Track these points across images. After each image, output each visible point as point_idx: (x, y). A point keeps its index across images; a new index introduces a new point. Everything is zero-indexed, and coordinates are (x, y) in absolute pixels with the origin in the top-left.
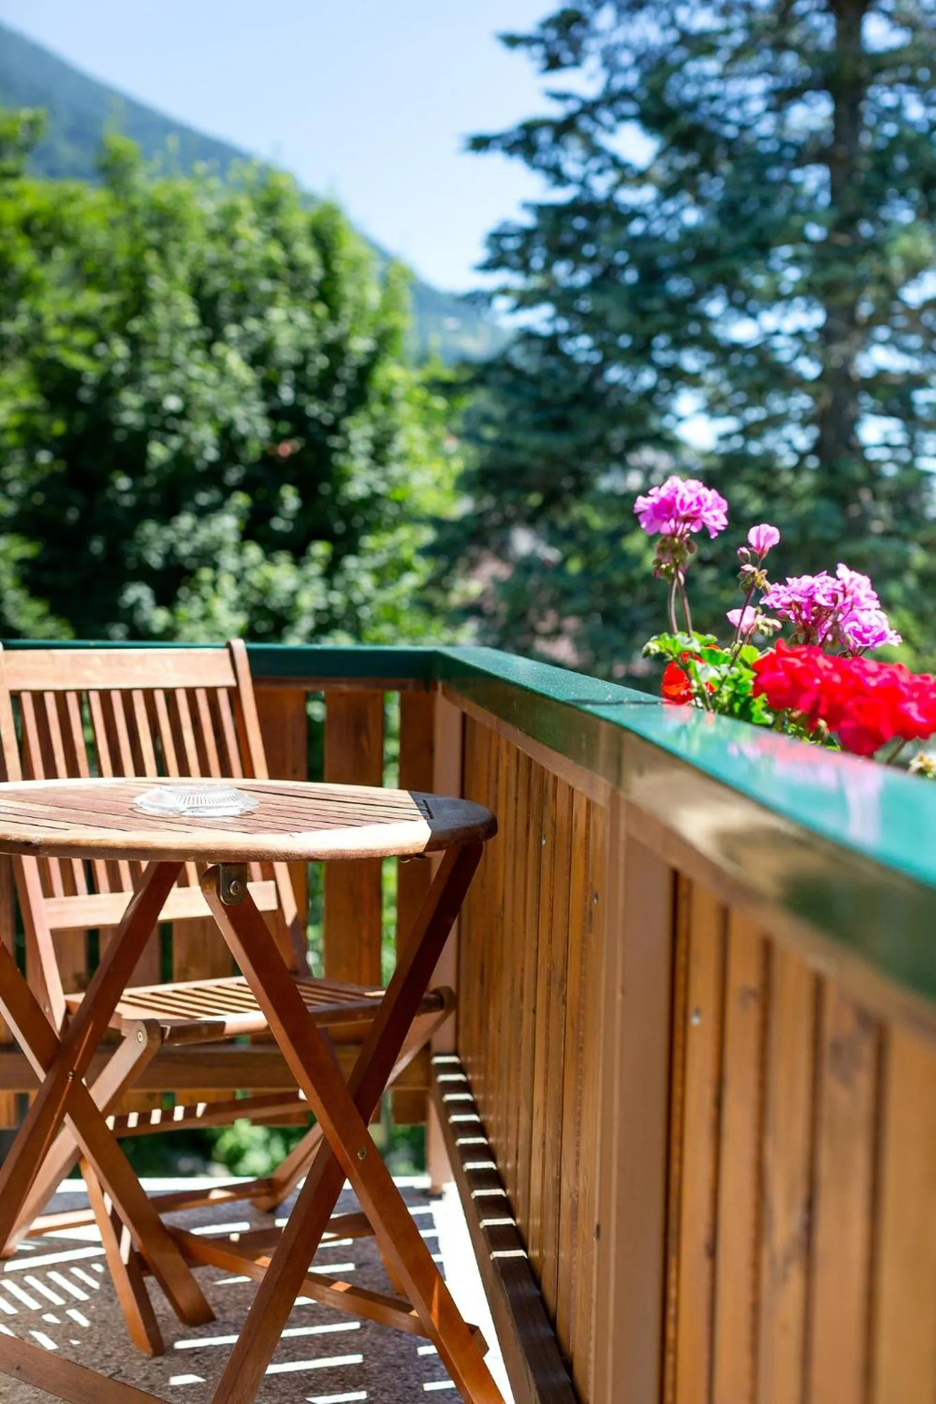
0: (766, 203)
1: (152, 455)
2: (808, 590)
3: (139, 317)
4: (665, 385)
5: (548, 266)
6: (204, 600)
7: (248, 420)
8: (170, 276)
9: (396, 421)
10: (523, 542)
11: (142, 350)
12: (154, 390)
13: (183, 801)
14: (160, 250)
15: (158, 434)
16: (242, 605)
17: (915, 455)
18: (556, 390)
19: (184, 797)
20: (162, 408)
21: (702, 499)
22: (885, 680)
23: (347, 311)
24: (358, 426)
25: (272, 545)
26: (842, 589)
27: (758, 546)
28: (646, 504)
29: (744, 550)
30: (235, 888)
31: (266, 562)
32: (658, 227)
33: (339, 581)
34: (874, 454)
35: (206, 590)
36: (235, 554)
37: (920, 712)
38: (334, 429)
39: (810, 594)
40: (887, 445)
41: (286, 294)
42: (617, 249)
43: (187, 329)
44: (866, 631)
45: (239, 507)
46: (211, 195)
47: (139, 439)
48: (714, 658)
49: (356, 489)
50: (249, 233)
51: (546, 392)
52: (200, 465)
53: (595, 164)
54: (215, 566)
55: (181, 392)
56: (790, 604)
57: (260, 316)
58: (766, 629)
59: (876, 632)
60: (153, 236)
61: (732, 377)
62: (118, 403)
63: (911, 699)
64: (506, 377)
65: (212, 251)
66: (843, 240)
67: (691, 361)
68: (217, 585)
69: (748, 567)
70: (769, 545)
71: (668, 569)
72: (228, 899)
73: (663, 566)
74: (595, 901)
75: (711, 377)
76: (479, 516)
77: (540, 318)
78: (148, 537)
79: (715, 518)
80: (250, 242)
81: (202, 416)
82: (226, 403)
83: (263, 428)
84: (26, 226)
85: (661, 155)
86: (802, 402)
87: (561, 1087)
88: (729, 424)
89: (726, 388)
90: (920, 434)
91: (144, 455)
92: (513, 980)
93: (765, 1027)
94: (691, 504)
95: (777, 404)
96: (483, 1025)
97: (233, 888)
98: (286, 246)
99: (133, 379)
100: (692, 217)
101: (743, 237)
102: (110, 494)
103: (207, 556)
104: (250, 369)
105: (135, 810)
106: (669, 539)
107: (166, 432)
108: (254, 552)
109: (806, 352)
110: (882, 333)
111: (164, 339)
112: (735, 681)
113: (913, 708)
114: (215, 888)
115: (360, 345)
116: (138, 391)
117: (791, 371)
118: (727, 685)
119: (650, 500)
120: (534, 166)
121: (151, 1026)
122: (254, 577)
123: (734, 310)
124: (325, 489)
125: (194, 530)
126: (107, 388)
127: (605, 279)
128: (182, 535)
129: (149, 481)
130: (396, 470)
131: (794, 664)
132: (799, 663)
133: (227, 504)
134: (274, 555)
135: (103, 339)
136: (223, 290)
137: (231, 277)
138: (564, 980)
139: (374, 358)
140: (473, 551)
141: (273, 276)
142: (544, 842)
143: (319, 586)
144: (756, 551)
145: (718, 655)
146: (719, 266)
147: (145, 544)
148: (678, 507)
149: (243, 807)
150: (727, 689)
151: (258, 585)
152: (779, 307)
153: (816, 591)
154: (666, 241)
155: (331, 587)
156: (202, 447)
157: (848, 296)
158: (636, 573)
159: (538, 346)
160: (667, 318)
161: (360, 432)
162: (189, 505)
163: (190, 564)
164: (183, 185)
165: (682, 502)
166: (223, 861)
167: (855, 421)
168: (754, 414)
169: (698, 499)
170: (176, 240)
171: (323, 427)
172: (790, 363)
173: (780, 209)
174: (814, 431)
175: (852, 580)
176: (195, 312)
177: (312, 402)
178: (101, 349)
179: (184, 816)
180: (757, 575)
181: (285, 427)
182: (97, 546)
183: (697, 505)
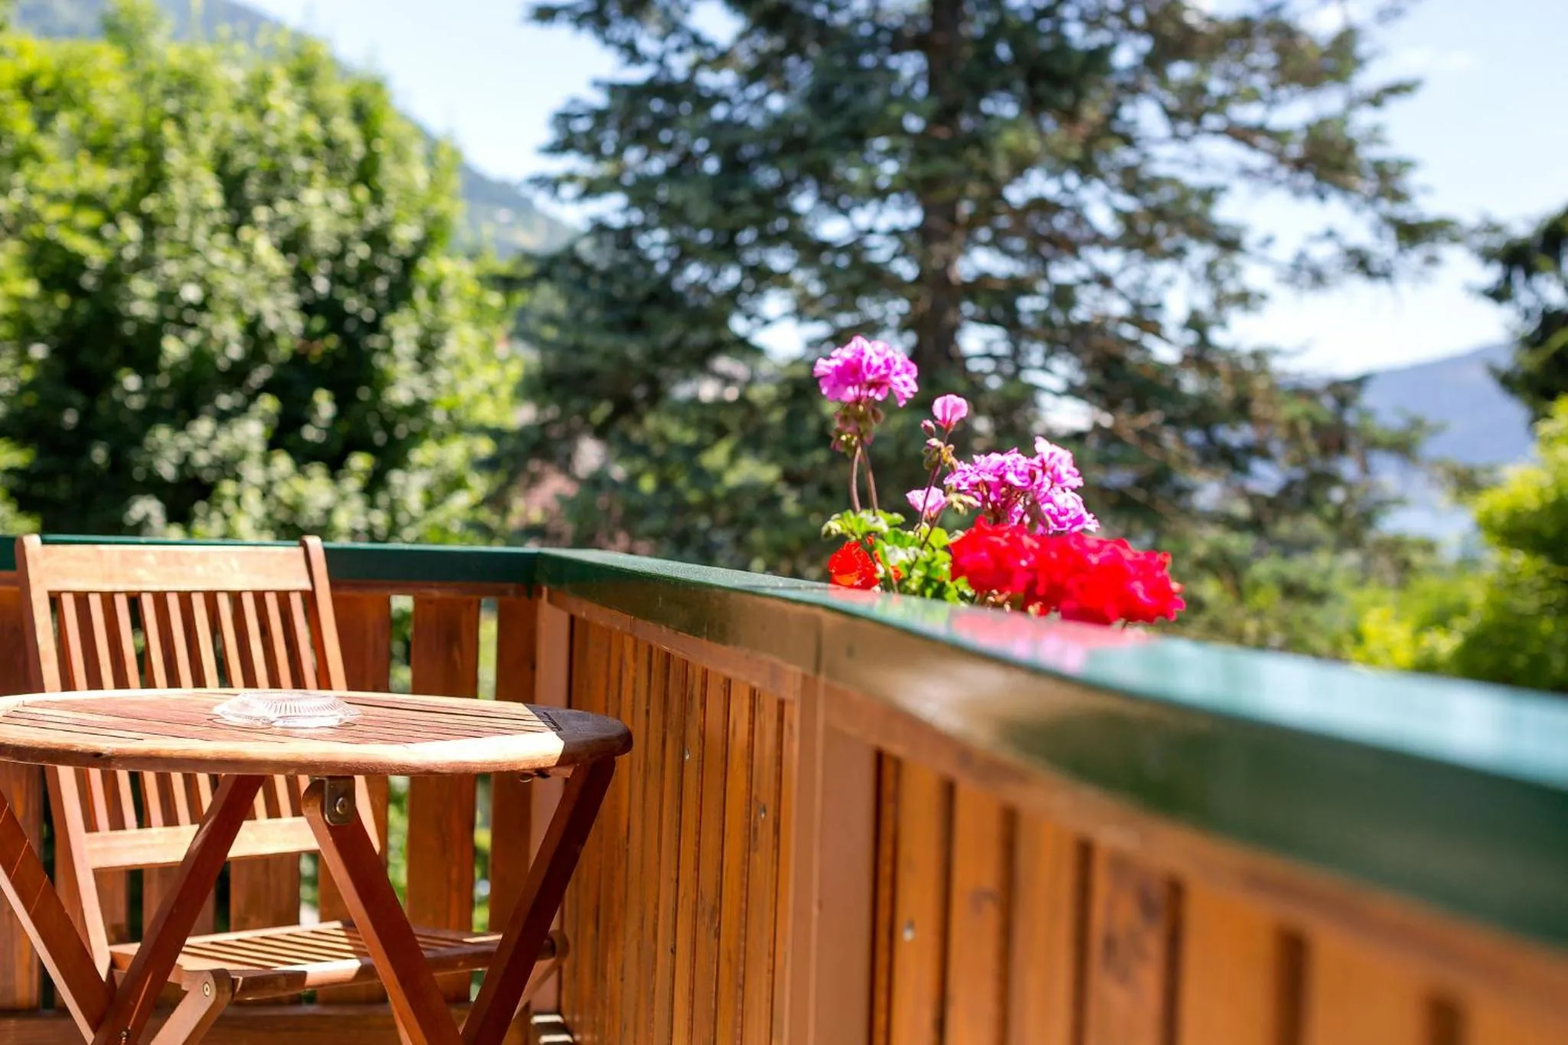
0: (861, 89)
1: (167, 352)
2: (998, 469)
3: (154, 194)
4: (749, 284)
5: (620, 151)
6: (226, 517)
7: (278, 314)
8: (191, 150)
9: (446, 319)
10: (590, 454)
11: (156, 232)
12: (169, 278)
13: (274, 708)
14: (179, 120)
15: (173, 327)
16: (268, 523)
17: (1019, 368)
18: (629, 288)
19: (275, 705)
20: (180, 298)
21: (891, 362)
22: (1107, 557)
23: (391, 195)
24: (404, 325)
25: (304, 456)
26: (1040, 465)
27: (944, 419)
28: (829, 367)
29: (929, 423)
30: (342, 806)
31: (297, 474)
32: (741, 113)
33: (382, 499)
34: (974, 366)
35: (229, 506)
36: (261, 465)
37: (1145, 593)
38: (375, 327)
39: (1000, 472)
40: (989, 355)
41: (323, 174)
42: (697, 135)
43: (208, 211)
44: (1061, 514)
45: (265, 411)
46: (236, 61)
47: (152, 333)
48: (898, 540)
49: (400, 395)
50: (283, 104)
51: (618, 290)
52: (222, 363)
53: (673, 42)
54: (238, 478)
55: (201, 280)
56: (977, 485)
57: (293, 198)
58: (961, 507)
59: (1072, 515)
60: (171, 105)
61: (825, 277)
62: (128, 291)
63: (1136, 578)
64: (575, 273)
65: (238, 123)
66: (943, 133)
67: (779, 260)
68: (241, 500)
69: (934, 442)
70: (956, 418)
71: (848, 441)
72: (333, 819)
73: (844, 438)
74: (763, 815)
75: (799, 276)
76: (544, 426)
77: (612, 208)
78: (159, 444)
79: (905, 384)
80: (283, 114)
81: (226, 309)
82: (252, 295)
83: (295, 323)
84: (26, 88)
85: (743, 36)
86: (898, 307)
87: (712, 1032)
88: (820, 330)
89: (816, 289)
90: (1024, 345)
91: (156, 351)
92: (642, 920)
93: (1006, 933)
94: (879, 367)
95: (872, 309)
96: (599, 973)
97: (339, 805)
98: (324, 121)
99: (145, 264)
100: (777, 103)
101: (837, 125)
102: (116, 395)
103: (228, 467)
104: (281, 256)
105: (215, 720)
106: (852, 406)
107: (183, 325)
108: (283, 463)
109: (903, 253)
110: (984, 234)
111: (183, 221)
112: (928, 564)
113: (1138, 587)
114: (319, 806)
115: (406, 234)
116: (151, 279)
117: (889, 272)
118: (918, 569)
119: (833, 363)
120: (607, 42)
121: (220, 977)
122: (283, 492)
123: (824, 206)
124: (364, 393)
125: (214, 437)
126: (114, 276)
127: (683, 169)
128: (200, 442)
129: (162, 381)
130: (442, 375)
131: (998, 543)
132: (1003, 543)
133: (252, 407)
134: (306, 467)
135: (111, 218)
136: (253, 168)
137: (260, 152)
138: (717, 910)
139: (421, 248)
140: (534, 465)
141: (309, 154)
142: (687, 757)
143: (357, 503)
144: (942, 424)
145: (903, 537)
146: (811, 157)
147: (156, 452)
148: (864, 370)
149: (343, 717)
150: (918, 574)
151: (288, 500)
152: (873, 206)
153: (1007, 469)
154: (751, 128)
155: (372, 505)
156: (224, 345)
157: (949, 192)
158: (718, 491)
159: (609, 240)
160: (754, 212)
161: (404, 330)
162: (208, 408)
163: (207, 476)
164: (204, 52)
165: (869, 365)
166: (329, 774)
167: (955, 328)
168: (845, 320)
169: (887, 362)
170: (199, 110)
171: (362, 323)
172: (887, 263)
173: (875, 97)
174: (911, 338)
175: (1052, 455)
176: (218, 190)
177: (350, 295)
178: (108, 231)
179: (275, 727)
180: (943, 450)
181: (318, 323)
182: (99, 454)
183: (886, 369)
